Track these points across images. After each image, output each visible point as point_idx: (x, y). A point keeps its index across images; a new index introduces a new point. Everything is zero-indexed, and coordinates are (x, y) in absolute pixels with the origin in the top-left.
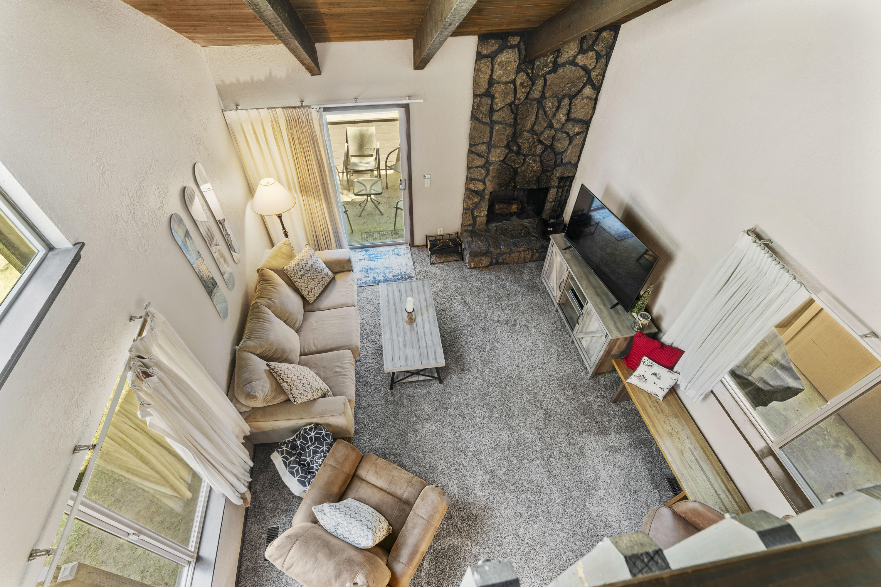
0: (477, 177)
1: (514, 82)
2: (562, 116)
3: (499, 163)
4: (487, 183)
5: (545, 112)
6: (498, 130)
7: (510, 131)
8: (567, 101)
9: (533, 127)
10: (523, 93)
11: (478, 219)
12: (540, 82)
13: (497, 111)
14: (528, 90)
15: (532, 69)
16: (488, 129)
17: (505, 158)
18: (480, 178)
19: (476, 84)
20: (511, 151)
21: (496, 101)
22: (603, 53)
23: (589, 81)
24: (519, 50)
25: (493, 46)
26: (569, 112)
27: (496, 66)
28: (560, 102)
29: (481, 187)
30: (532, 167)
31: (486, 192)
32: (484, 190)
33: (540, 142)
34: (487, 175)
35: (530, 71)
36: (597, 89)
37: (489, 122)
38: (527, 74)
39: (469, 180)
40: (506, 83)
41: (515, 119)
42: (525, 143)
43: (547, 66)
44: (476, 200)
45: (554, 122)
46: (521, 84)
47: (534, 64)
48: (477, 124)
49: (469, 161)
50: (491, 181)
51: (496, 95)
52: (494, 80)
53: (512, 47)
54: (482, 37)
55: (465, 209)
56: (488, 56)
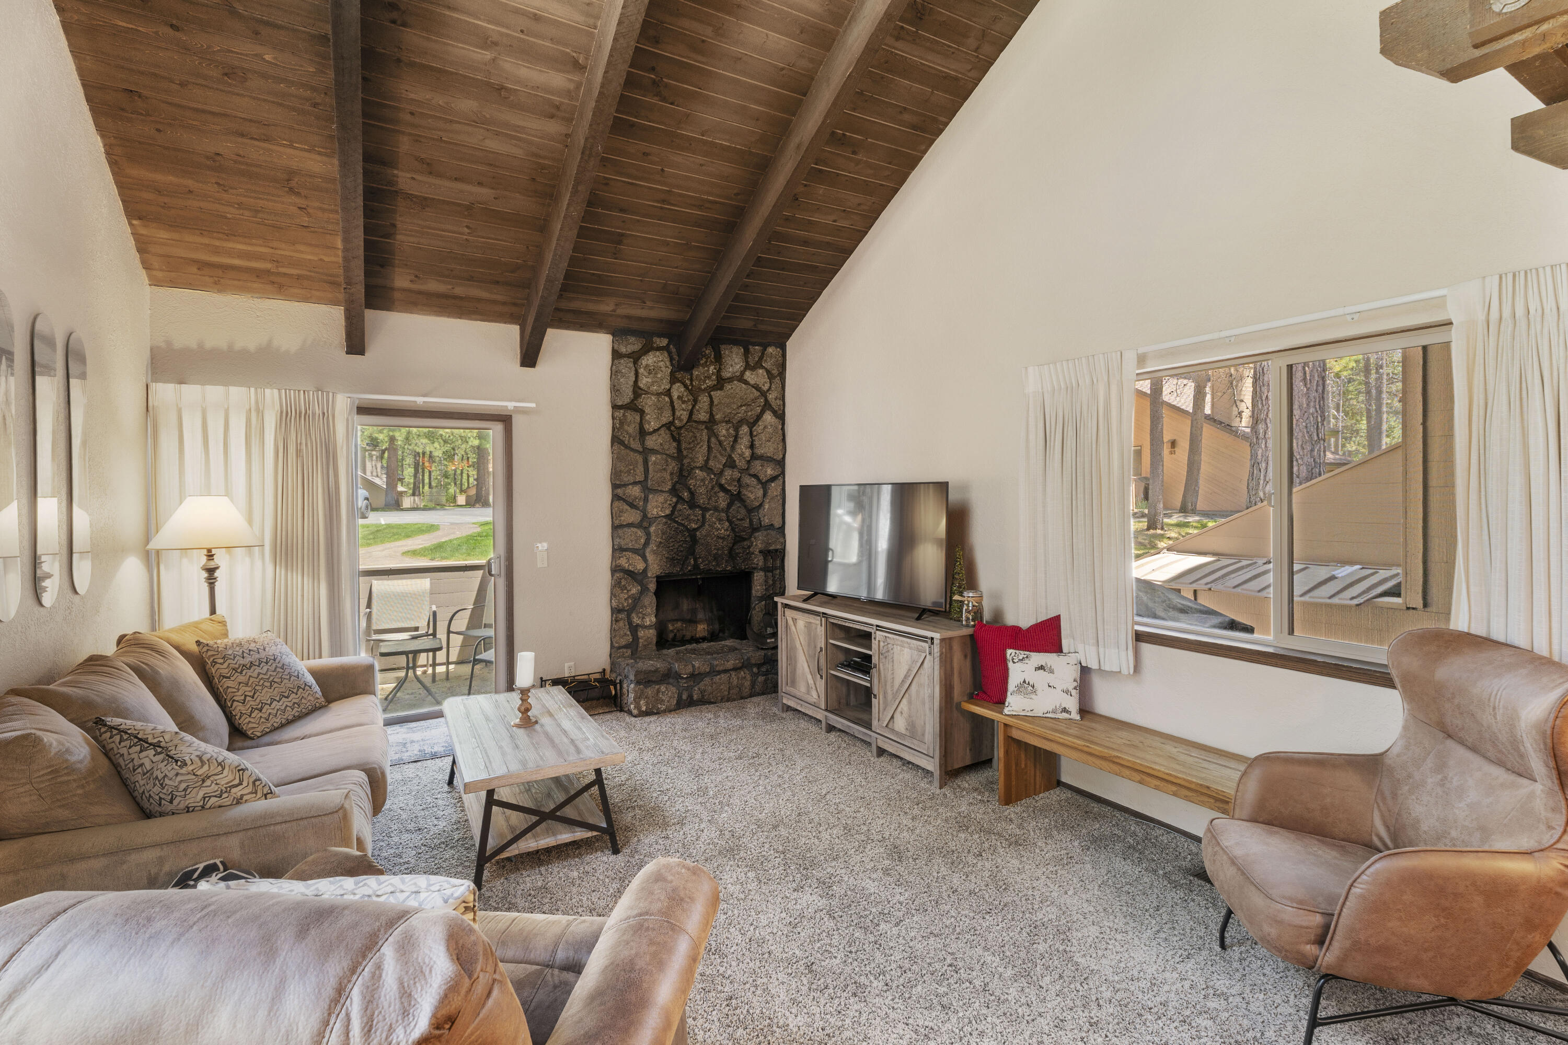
0: (630, 546)
1: (668, 393)
2: (743, 448)
3: (664, 520)
4: (650, 557)
5: (720, 443)
6: (655, 463)
7: (673, 466)
8: (745, 429)
9: (707, 461)
10: (683, 410)
11: (641, 633)
12: (704, 400)
13: (651, 433)
14: (690, 407)
15: (691, 380)
16: (640, 459)
17: (673, 512)
18: (637, 546)
19: (615, 389)
20: (680, 499)
21: (648, 417)
22: (775, 372)
23: (767, 406)
24: (670, 353)
25: (632, 345)
26: (752, 446)
27: (641, 371)
28: (737, 430)
29: (641, 566)
30: (718, 529)
31: (649, 574)
32: (645, 571)
33: (722, 488)
34: (647, 543)
35: (688, 382)
36: (781, 416)
37: (641, 450)
38: (686, 386)
39: (618, 550)
40: (658, 394)
41: (679, 450)
42: (700, 486)
43: (709, 377)
44: (634, 591)
45: (735, 457)
46: (679, 397)
47: (691, 375)
48: (624, 452)
49: (614, 515)
50: (655, 553)
51: (647, 410)
52: (640, 388)
53: (659, 349)
54: (618, 333)
55: (616, 611)
56: (628, 356)
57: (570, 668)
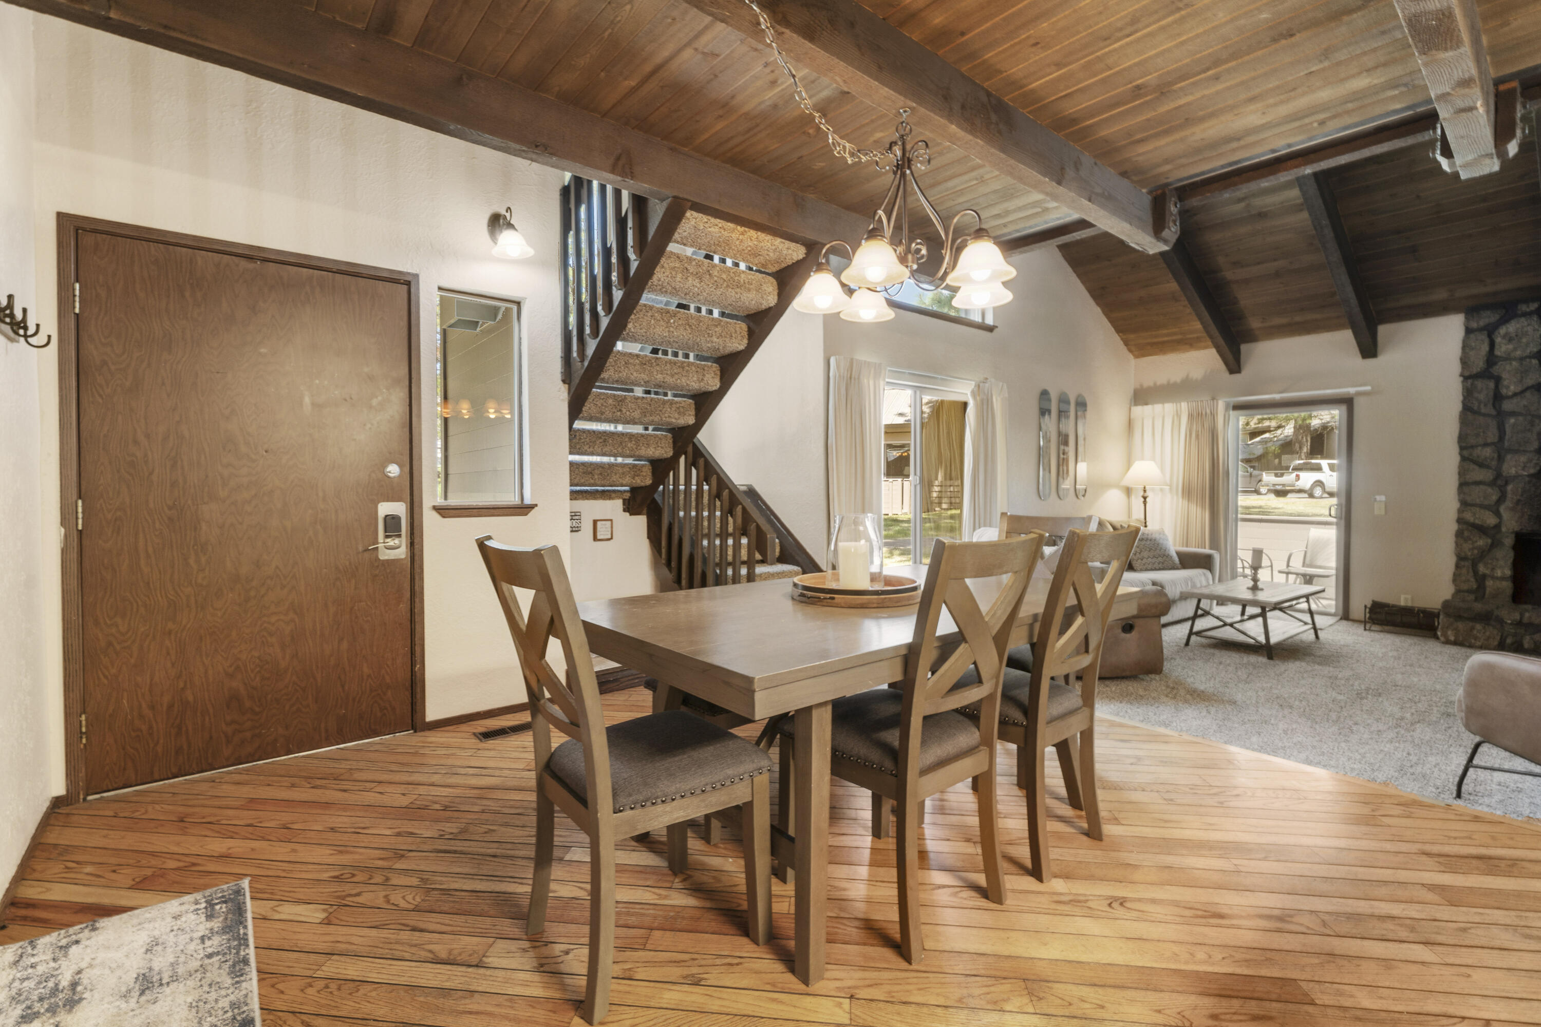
0: (1478, 501)
3: (1527, 479)
4: (1506, 514)
6: (1515, 425)
11: (1489, 583)
13: (1510, 397)
16: (1494, 423)
17: (1539, 471)
18: (1486, 503)
19: (1464, 361)
21: (1506, 383)
25: (1489, 318)
27: (1498, 340)
29: (1491, 520)
31: (1504, 529)
32: (1498, 527)
34: (1502, 500)
37: (1494, 413)
39: (1466, 505)
40: (1522, 359)
44: (1482, 544)
48: (1475, 418)
49: (1462, 473)
50: (1513, 509)
51: (1504, 375)
52: (1497, 357)
53: (1524, 315)
54: (1471, 310)
55: (1461, 559)
56: (1480, 330)
57: (1406, 599)
